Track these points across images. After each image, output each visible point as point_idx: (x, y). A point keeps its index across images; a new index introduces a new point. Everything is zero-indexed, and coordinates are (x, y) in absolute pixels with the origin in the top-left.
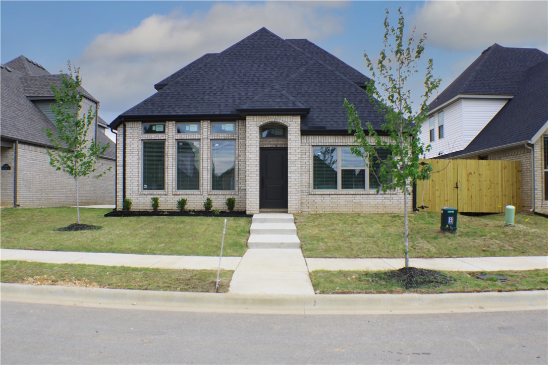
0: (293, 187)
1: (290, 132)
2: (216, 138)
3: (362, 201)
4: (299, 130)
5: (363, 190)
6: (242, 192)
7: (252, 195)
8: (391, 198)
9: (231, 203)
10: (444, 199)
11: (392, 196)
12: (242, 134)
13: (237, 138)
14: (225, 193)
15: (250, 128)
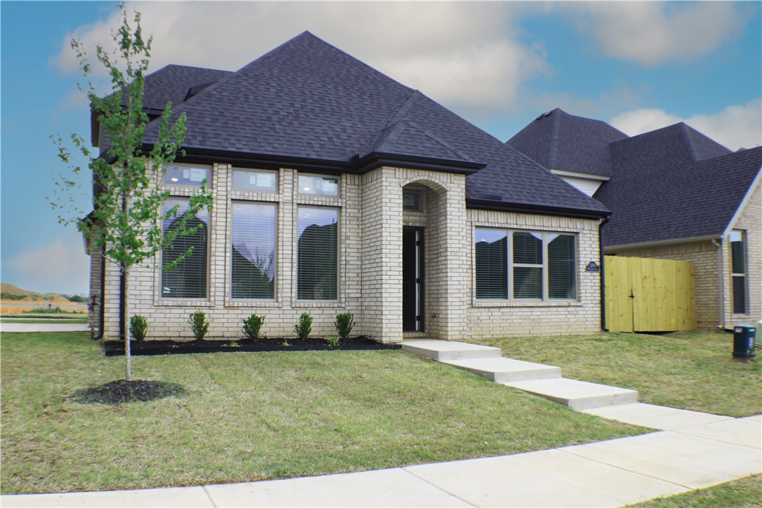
0: (455, 295)
1: (451, 201)
2: (307, 202)
3: (541, 317)
4: (464, 198)
5: (540, 300)
6: (351, 304)
7: (392, 308)
8: (576, 313)
9: (343, 323)
10: (619, 312)
11: (578, 309)
12: (351, 198)
13: (344, 205)
14: (323, 305)
15: (388, 188)
